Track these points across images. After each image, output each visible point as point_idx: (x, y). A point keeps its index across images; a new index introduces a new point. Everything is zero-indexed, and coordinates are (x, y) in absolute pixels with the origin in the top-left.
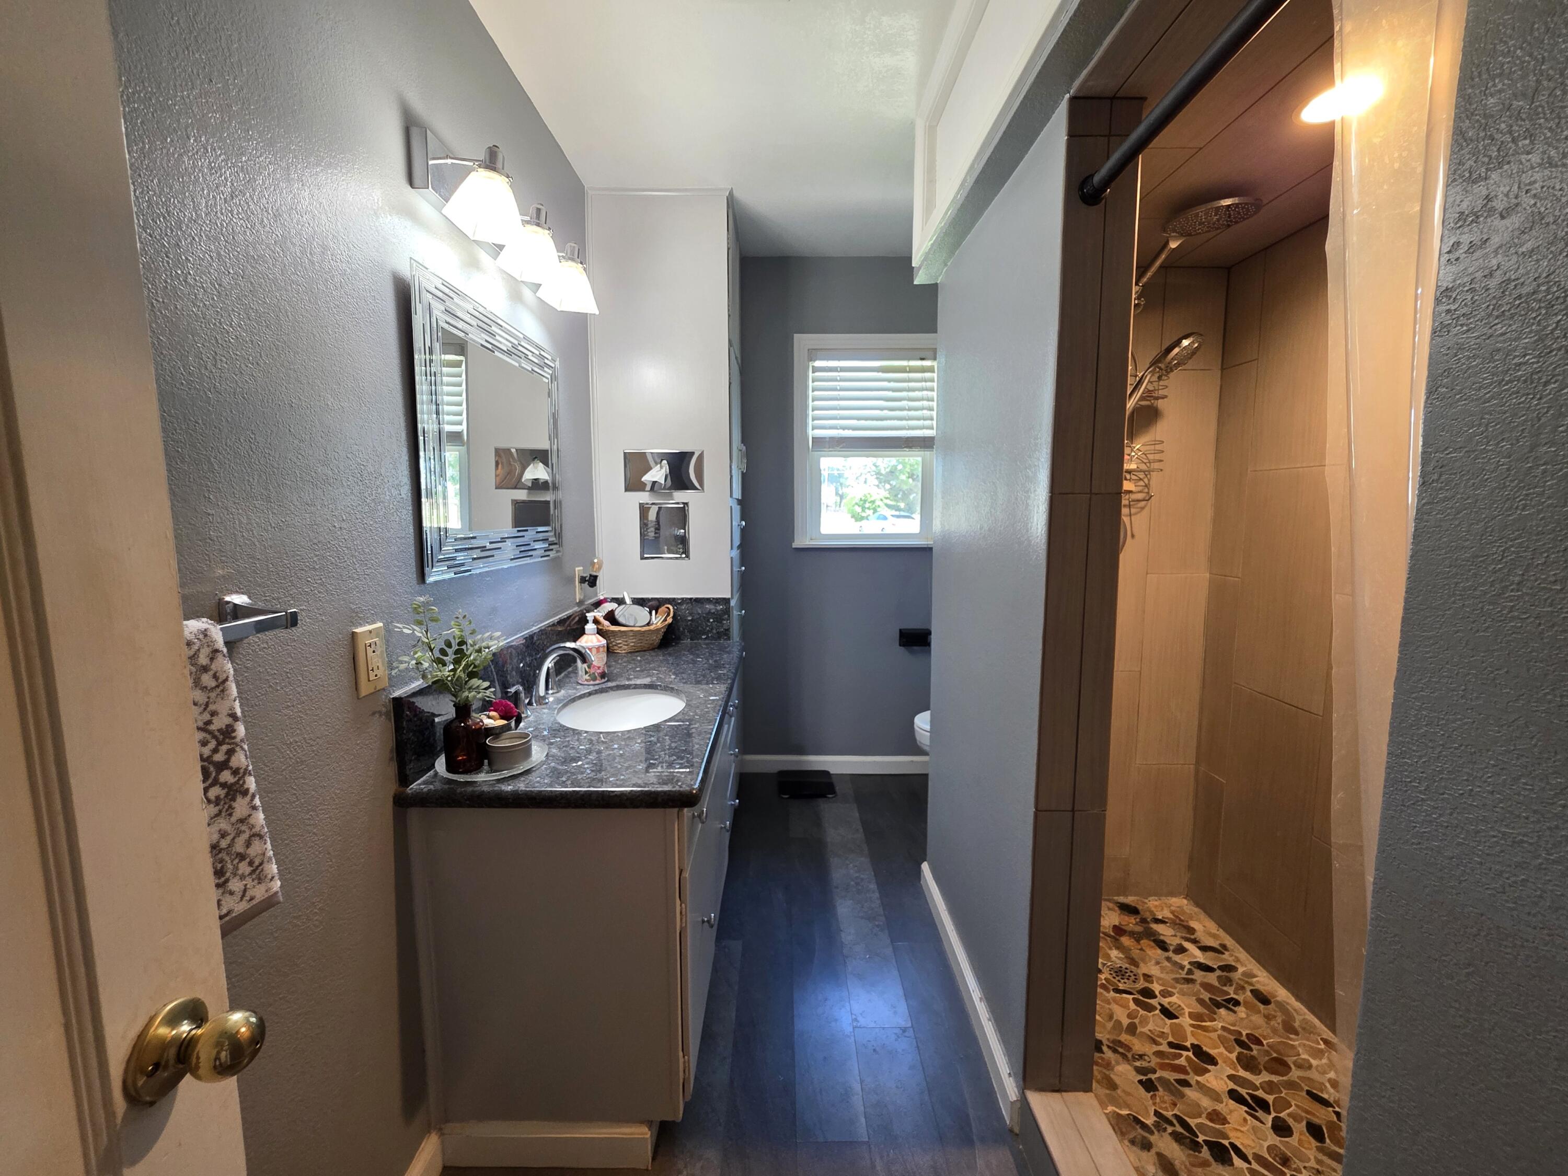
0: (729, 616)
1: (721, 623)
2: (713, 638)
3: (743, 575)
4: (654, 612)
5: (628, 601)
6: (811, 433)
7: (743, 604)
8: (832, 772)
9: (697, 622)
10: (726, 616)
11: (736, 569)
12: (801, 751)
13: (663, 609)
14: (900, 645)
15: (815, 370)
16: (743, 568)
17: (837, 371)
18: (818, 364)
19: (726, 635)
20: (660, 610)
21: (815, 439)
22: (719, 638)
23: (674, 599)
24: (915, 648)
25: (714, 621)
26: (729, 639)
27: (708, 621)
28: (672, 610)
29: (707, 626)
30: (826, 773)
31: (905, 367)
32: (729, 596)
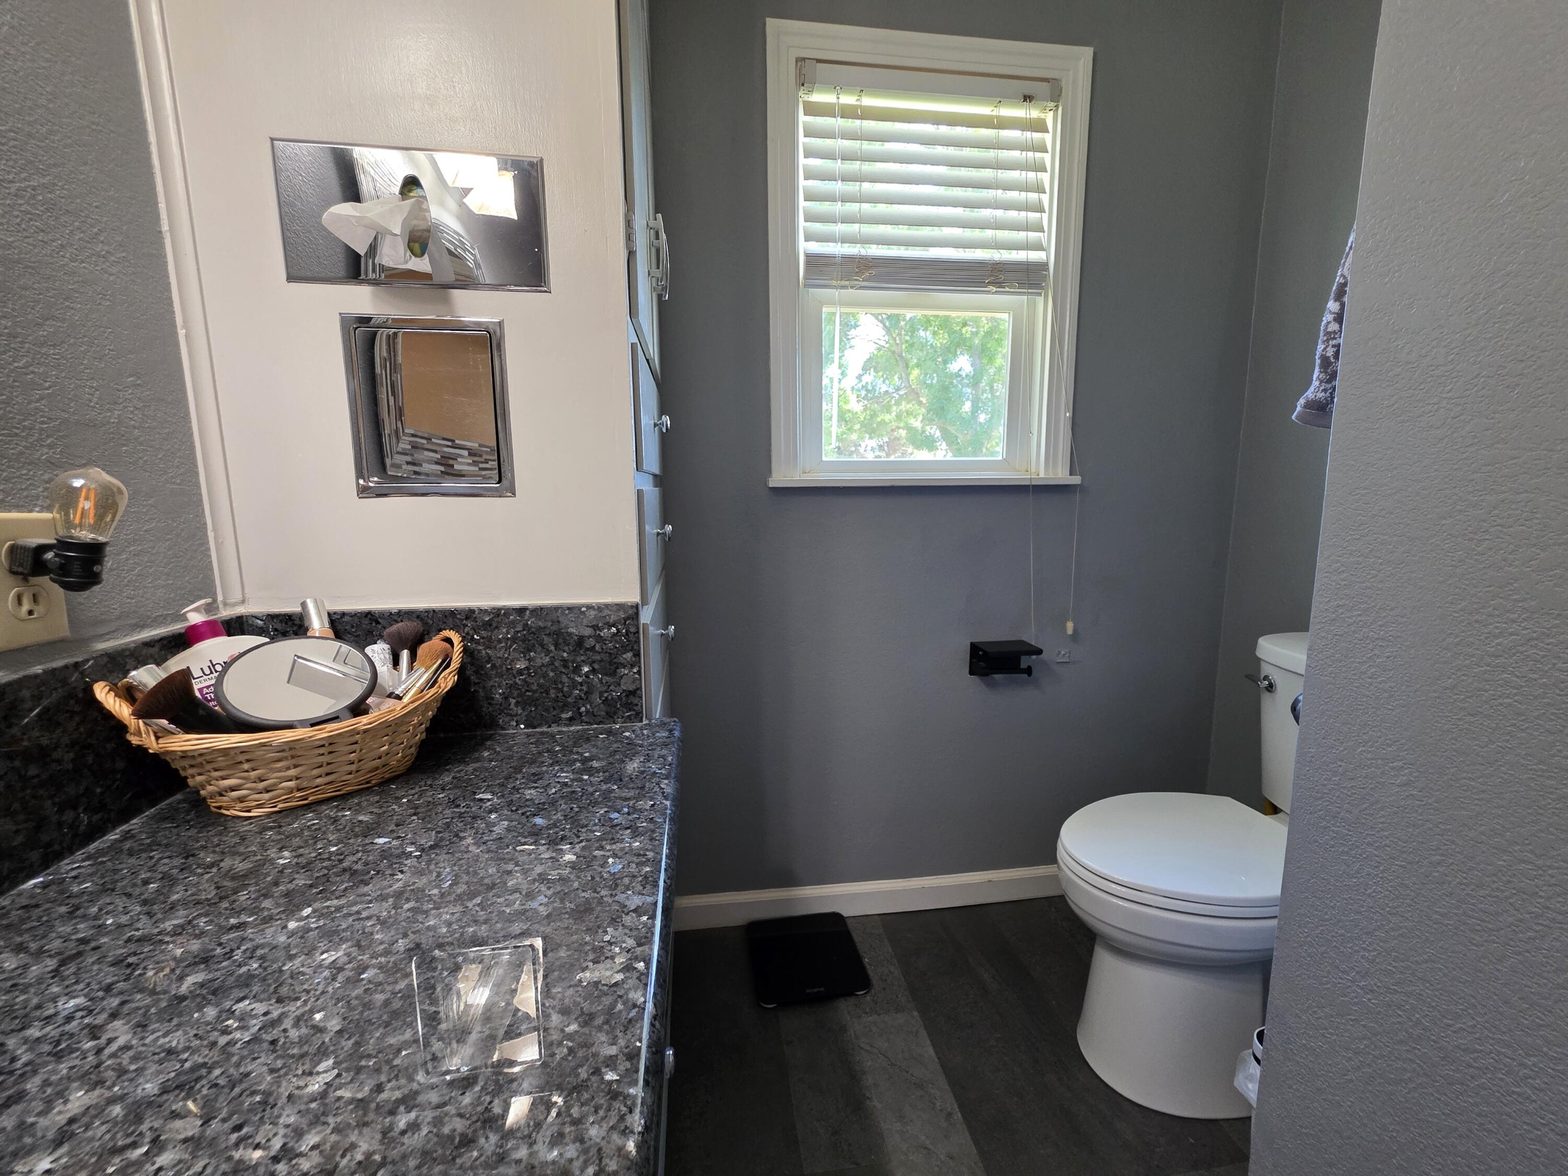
0: (637, 655)
1: (613, 674)
2: (593, 717)
3: (668, 544)
4: (405, 655)
5: (317, 623)
6: (805, 247)
7: (669, 612)
8: (845, 914)
9: (545, 676)
10: (629, 655)
11: (651, 529)
12: (789, 880)
13: (434, 644)
14: (972, 673)
15: (813, 110)
16: (669, 528)
17: (858, 118)
18: (819, 97)
19: (629, 706)
20: (422, 650)
21: (814, 261)
22: (611, 716)
23: (471, 611)
24: (998, 677)
25: (593, 671)
26: (638, 716)
27: (577, 670)
28: (458, 648)
29: (574, 685)
30: (836, 918)
31: (991, 117)
32: (635, 598)
